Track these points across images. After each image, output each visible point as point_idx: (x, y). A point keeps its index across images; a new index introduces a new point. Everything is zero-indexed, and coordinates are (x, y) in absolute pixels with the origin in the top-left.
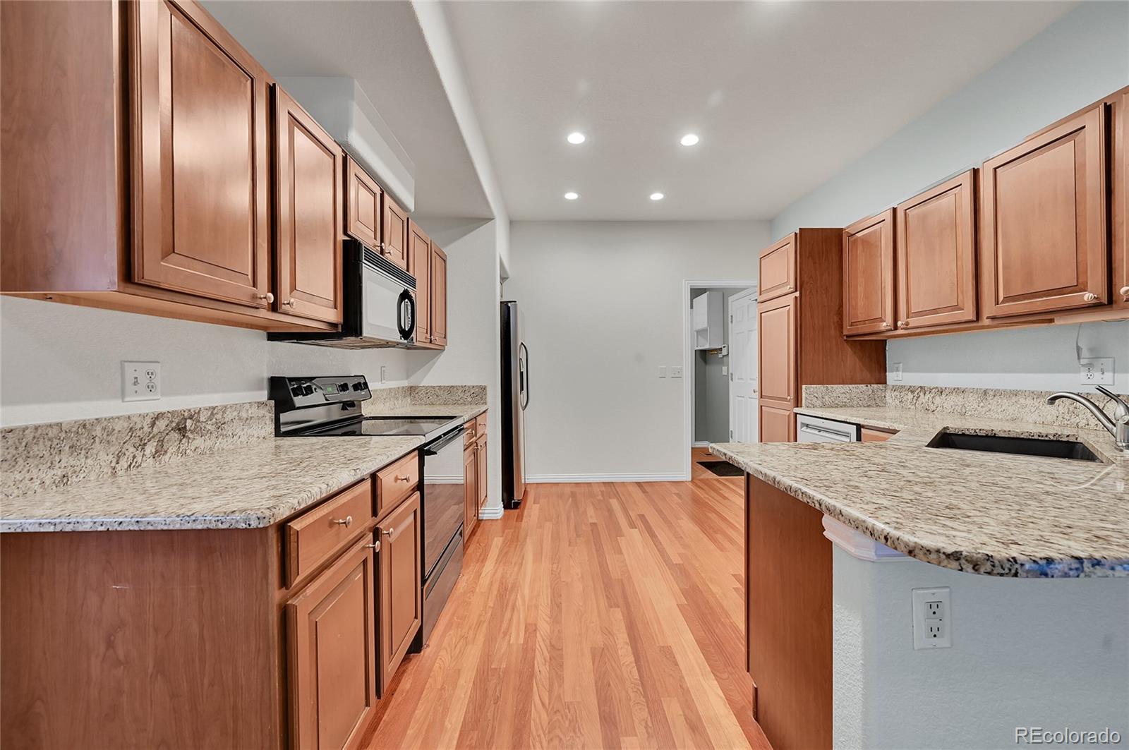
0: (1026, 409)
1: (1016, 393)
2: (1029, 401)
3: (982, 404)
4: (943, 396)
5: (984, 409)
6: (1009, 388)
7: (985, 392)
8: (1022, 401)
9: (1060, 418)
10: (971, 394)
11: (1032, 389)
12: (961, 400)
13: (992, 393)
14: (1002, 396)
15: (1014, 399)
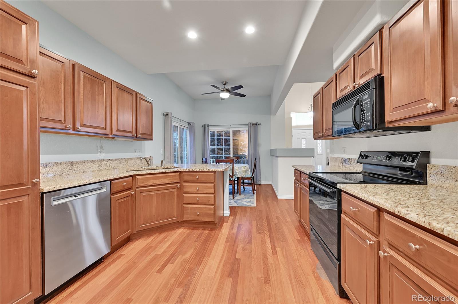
0: (88, 167)
1: (84, 162)
2: (89, 164)
3: (71, 168)
4: (48, 168)
5: (72, 170)
6: (82, 160)
7: (72, 163)
8: (87, 164)
9: (98, 168)
10: (65, 164)
11: (90, 160)
12: (60, 168)
13: (75, 163)
14: (79, 164)
15: (84, 164)
